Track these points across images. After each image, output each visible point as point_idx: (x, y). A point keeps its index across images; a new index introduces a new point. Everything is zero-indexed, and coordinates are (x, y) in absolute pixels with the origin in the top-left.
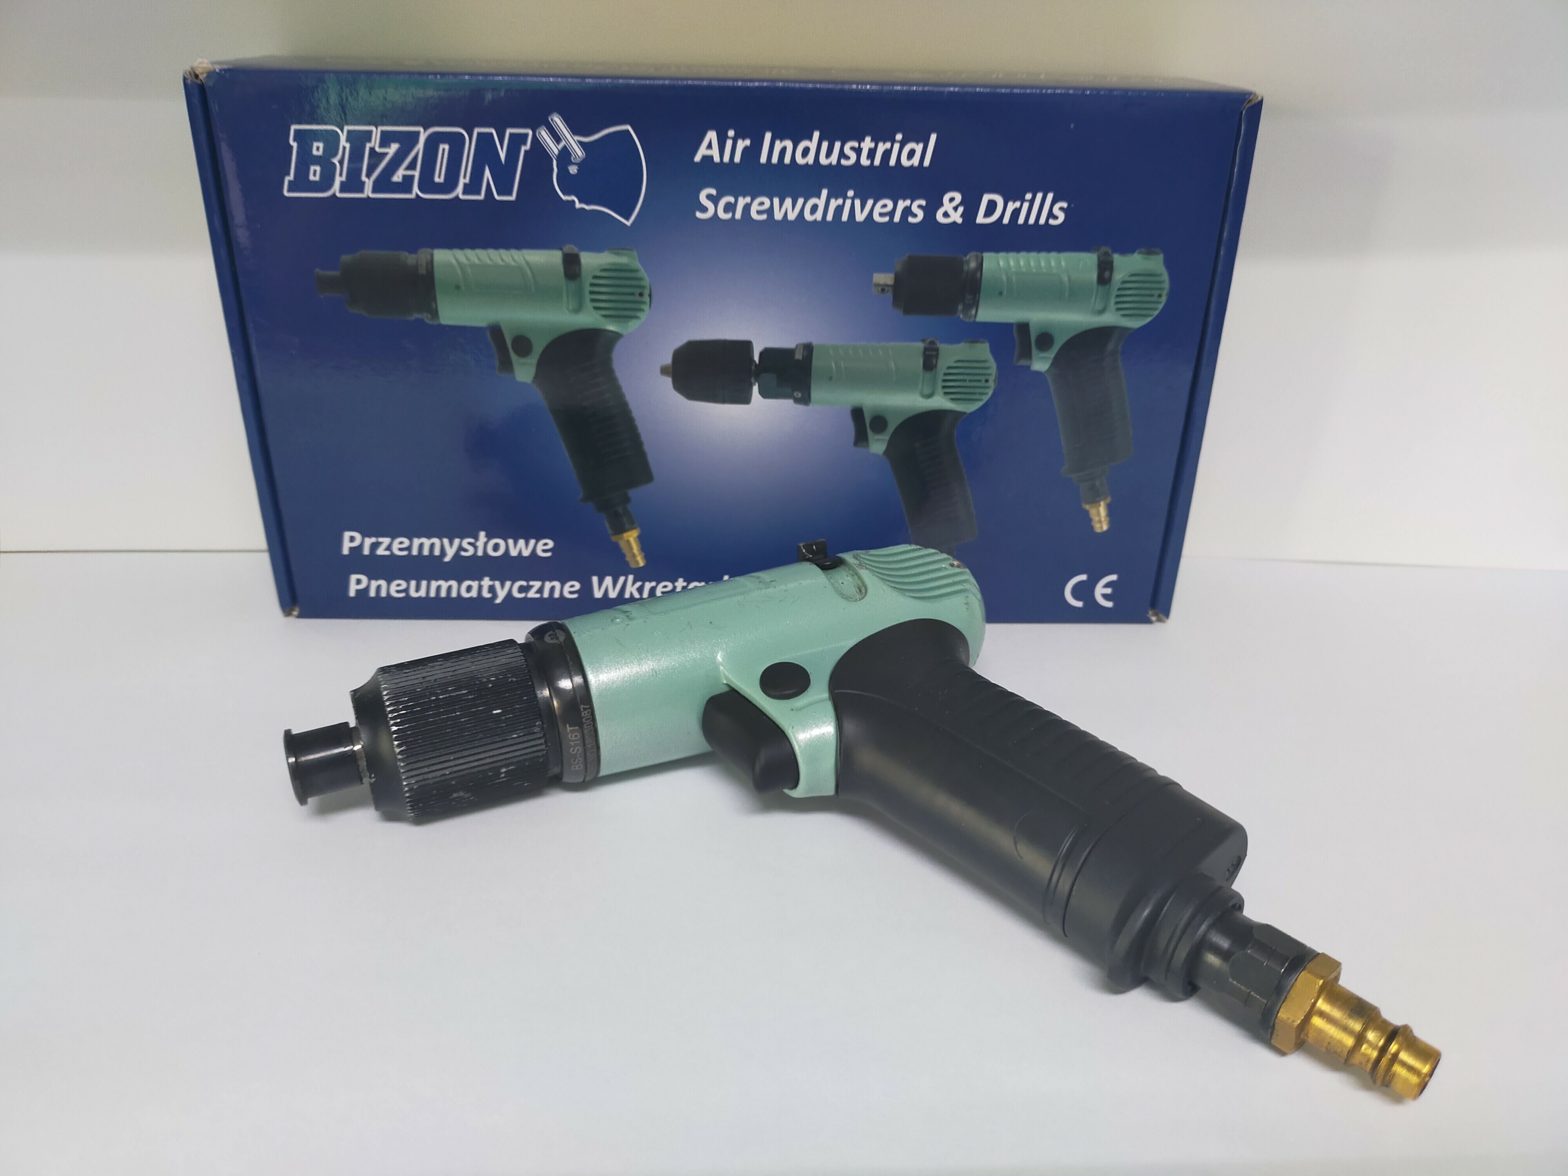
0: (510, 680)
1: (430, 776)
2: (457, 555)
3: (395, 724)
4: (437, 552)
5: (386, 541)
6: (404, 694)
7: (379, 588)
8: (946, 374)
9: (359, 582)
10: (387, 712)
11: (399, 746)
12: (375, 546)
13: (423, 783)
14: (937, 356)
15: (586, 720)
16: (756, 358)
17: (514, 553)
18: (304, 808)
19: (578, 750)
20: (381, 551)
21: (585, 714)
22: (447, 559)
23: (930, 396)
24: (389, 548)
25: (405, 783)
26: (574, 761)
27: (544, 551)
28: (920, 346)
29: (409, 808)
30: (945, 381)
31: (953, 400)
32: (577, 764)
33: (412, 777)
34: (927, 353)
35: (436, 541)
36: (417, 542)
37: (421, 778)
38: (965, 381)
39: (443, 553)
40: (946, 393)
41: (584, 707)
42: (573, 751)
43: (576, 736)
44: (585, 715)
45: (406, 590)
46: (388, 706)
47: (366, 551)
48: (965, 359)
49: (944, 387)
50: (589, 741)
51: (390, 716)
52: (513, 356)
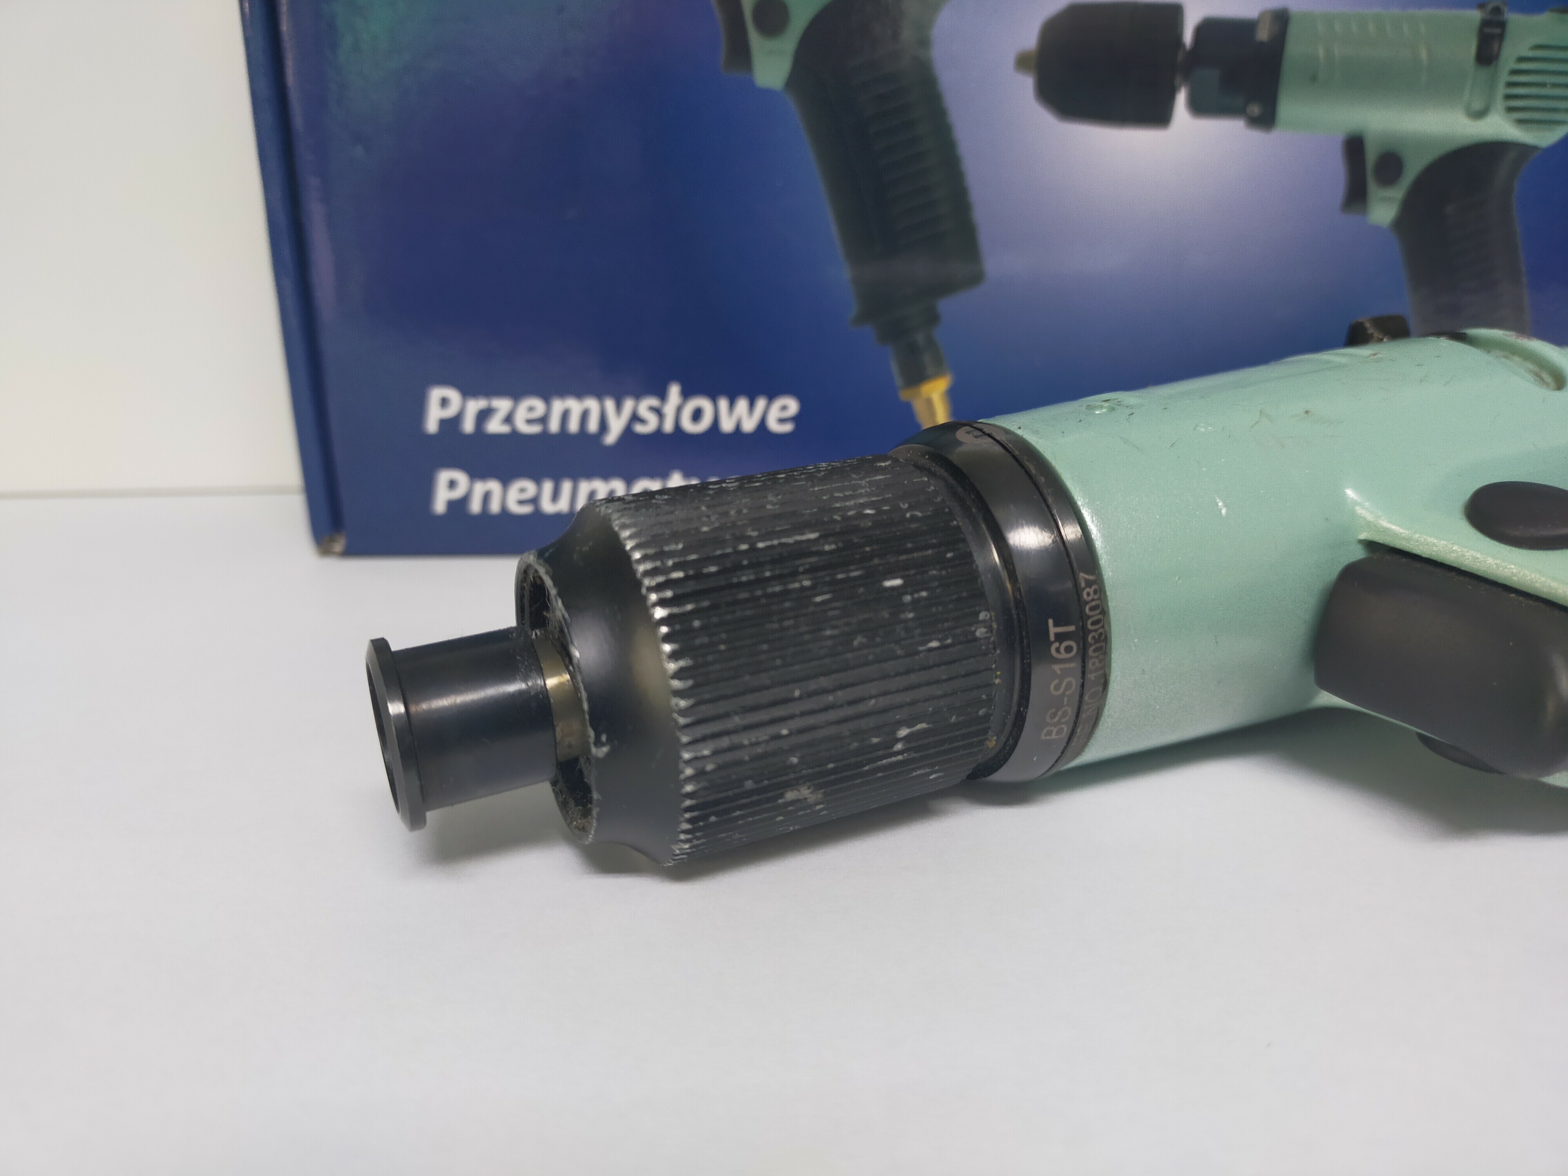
0: (908, 515)
1: (745, 739)
2: (628, 433)
3: (662, 603)
4: (593, 426)
5: (503, 405)
6: (675, 537)
7: (487, 497)
8: (1515, 72)
9: (452, 484)
10: (639, 575)
11: (674, 656)
12: (484, 415)
13: (728, 757)
14: (1501, 37)
15: (1091, 609)
16: (1188, 37)
17: (727, 425)
18: (416, 833)
19: (1069, 685)
20: (495, 426)
21: (1088, 594)
22: (611, 439)
23: (1480, 114)
24: (509, 419)
25: (686, 756)
26: (1054, 715)
27: (782, 421)
28: (1475, 16)
29: (686, 826)
30: (1511, 85)
31: (1520, 122)
32: (1059, 723)
33: (704, 739)
34: (1488, 30)
35: (592, 404)
36: (558, 406)
37: (725, 742)
38: (1542, 85)
39: (604, 426)
40: (1510, 109)
41: (1087, 577)
42: (1057, 688)
43: (1068, 649)
44: (1090, 598)
45: (535, 501)
46: (639, 561)
47: (468, 426)
48: (1552, 43)
49: (1508, 97)
50: (1094, 664)
51: (647, 582)
52: (755, 38)
